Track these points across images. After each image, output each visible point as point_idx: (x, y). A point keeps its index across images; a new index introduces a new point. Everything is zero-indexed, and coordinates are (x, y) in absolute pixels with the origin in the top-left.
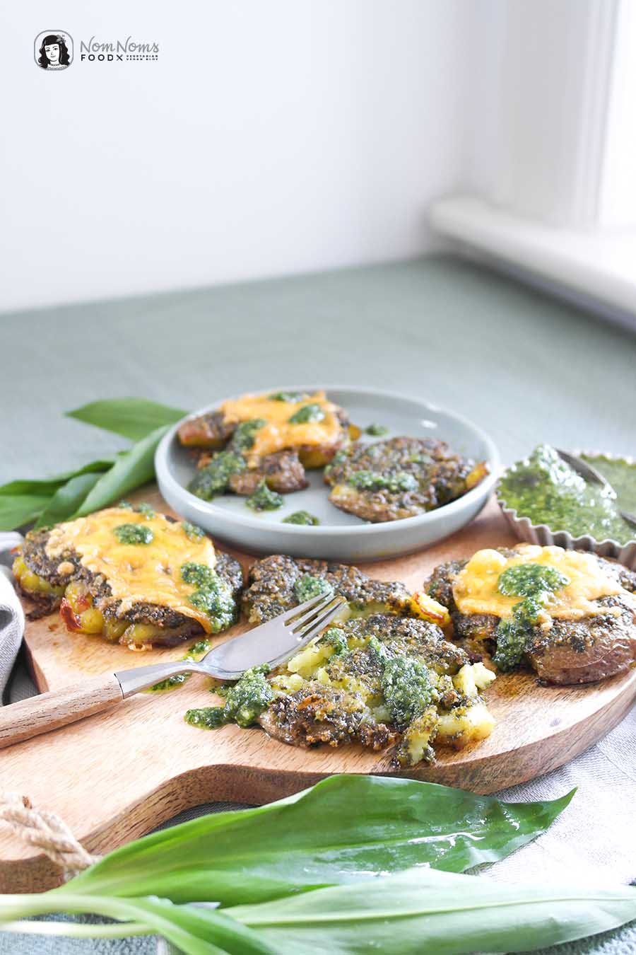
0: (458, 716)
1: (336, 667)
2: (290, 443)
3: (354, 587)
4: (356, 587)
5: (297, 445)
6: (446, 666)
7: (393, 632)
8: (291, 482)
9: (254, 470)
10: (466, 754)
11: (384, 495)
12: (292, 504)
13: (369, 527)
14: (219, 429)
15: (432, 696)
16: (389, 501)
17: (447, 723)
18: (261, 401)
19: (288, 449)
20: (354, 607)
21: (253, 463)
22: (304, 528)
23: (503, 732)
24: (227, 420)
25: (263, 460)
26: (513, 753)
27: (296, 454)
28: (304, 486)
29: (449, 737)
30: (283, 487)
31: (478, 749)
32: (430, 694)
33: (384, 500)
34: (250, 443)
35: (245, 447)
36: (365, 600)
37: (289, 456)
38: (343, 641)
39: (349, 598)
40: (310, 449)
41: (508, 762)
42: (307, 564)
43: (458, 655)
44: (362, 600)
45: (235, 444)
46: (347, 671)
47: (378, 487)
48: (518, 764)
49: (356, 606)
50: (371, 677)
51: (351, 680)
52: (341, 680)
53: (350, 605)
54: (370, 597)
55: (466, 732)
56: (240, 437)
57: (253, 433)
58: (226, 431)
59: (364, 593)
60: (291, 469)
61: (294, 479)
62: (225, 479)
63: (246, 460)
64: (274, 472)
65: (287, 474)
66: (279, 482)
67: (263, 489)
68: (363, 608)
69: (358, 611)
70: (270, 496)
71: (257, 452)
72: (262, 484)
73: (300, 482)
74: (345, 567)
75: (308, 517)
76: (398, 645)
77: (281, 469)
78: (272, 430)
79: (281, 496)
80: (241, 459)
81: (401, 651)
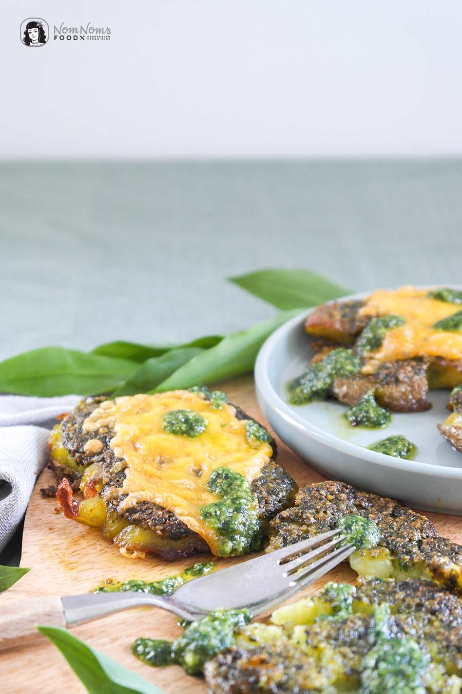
1: (317, 630)
2: (422, 353)
3: (407, 540)
4: (410, 540)
5: (431, 356)
7: (419, 606)
8: (406, 400)
9: (366, 376)
14: (353, 320)
19: (419, 359)
20: (396, 564)
21: (368, 369)
22: (394, 461)
24: (362, 312)
25: (383, 366)
27: (425, 367)
28: (423, 407)
34: (376, 344)
35: (368, 348)
36: (412, 559)
37: (414, 368)
38: (346, 600)
39: (393, 552)
40: (444, 363)
42: (369, 501)
44: (407, 557)
45: (362, 341)
46: (328, 637)
49: (400, 564)
50: (353, 652)
51: (328, 651)
52: (316, 647)
53: (393, 561)
54: (418, 556)
56: (367, 334)
57: (382, 331)
58: (358, 324)
59: (415, 550)
60: (411, 383)
61: (410, 397)
62: (328, 381)
63: (363, 362)
64: (388, 383)
65: (403, 388)
66: (391, 396)
67: (368, 401)
68: (407, 569)
69: (401, 570)
70: (374, 411)
71: (380, 356)
72: (369, 395)
73: (419, 401)
74: (414, 513)
75: (404, 446)
76: (415, 625)
77: (397, 381)
78: (408, 332)
79: (388, 414)
80: (357, 361)
81: (413, 632)
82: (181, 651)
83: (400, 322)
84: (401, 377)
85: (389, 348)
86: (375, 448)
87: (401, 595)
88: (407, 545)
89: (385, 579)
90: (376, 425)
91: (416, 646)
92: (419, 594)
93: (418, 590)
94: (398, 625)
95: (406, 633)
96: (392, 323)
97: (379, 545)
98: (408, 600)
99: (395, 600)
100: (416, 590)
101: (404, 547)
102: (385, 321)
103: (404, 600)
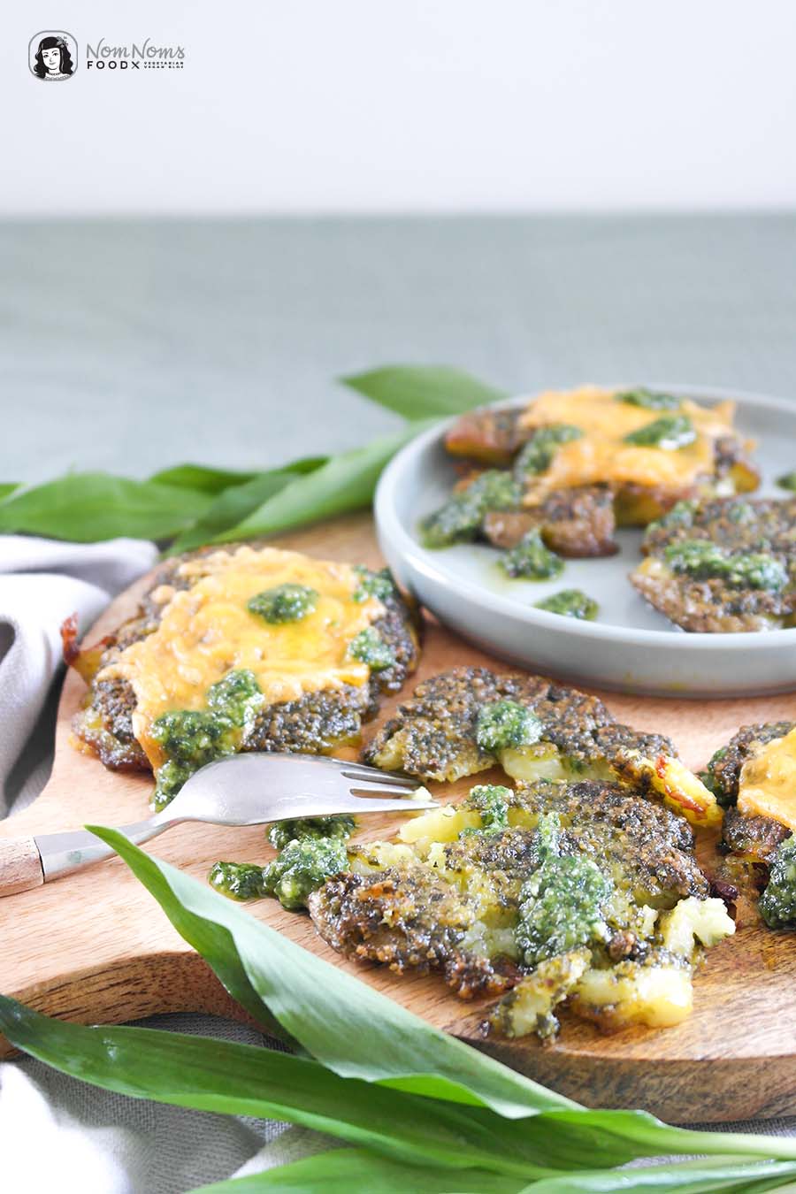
0: (619, 976)
1: (462, 848)
2: (606, 476)
3: (578, 730)
4: (583, 730)
5: (618, 481)
6: (656, 891)
7: (600, 815)
8: (585, 542)
9: (529, 510)
10: (616, 1044)
11: (713, 589)
12: (577, 577)
13: (679, 637)
14: (511, 433)
15: (592, 933)
16: (716, 600)
17: (600, 985)
18: (602, 401)
19: (602, 485)
20: (567, 763)
21: (532, 499)
22: (567, 622)
23: (704, 1026)
24: (524, 421)
25: (553, 495)
26: (705, 1065)
27: (610, 495)
28: (608, 551)
29: (592, 1007)
30: (570, 545)
31: (644, 1041)
32: (589, 930)
33: (708, 596)
34: (543, 465)
35: (533, 469)
36: (587, 756)
37: (595, 498)
38: (499, 807)
39: (561, 749)
40: (636, 491)
41: (694, 1078)
43: (684, 878)
44: (582, 754)
45: (524, 461)
46: (476, 858)
47: (707, 572)
48: (714, 1086)
49: (571, 765)
50: (510, 877)
51: (476, 875)
52: (459, 871)
53: (562, 761)
54: (596, 753)
55: (622, 1008)
56: (532, 452)
57: (551, 447)
58: (518, 438)
59: (591, 743)
60: (591, 519)
61: (590, 537)
62: (478, 516)
63: (525, 489)
64: (560, 518)
65: (580, 525)
66: (564, 537)
67: (531, 543)
68: (582, 770)
69: (573, 772)
70: (540, 557)
71: (548, 481)
72: (533, 535)
73: (602, 543)
75: (582, 602)
76: (594, 838)
77: (572, 516)
78: (587, 449)
79: (560, 560)
80: (517, 488)
81: (592, 849)
82: (276, 878)
83: (576, 433)
84: (578, 509)
85: (561, 469)
86: (543, 607)
87: (575, 801)
88: (580, 737)
89: (553, 781)
90: (542, 575)
91: (594, 866)
92: (600, 799)
93: (599, 795)
94: (570, 840)
95: (582, 851)
96: (566, 436)
97: (542, 739)
98: (585, 808)
99: (567, 809)
100: (595, 794)
101: (575, 740)
102: (556, 433)
103: (579, 808)
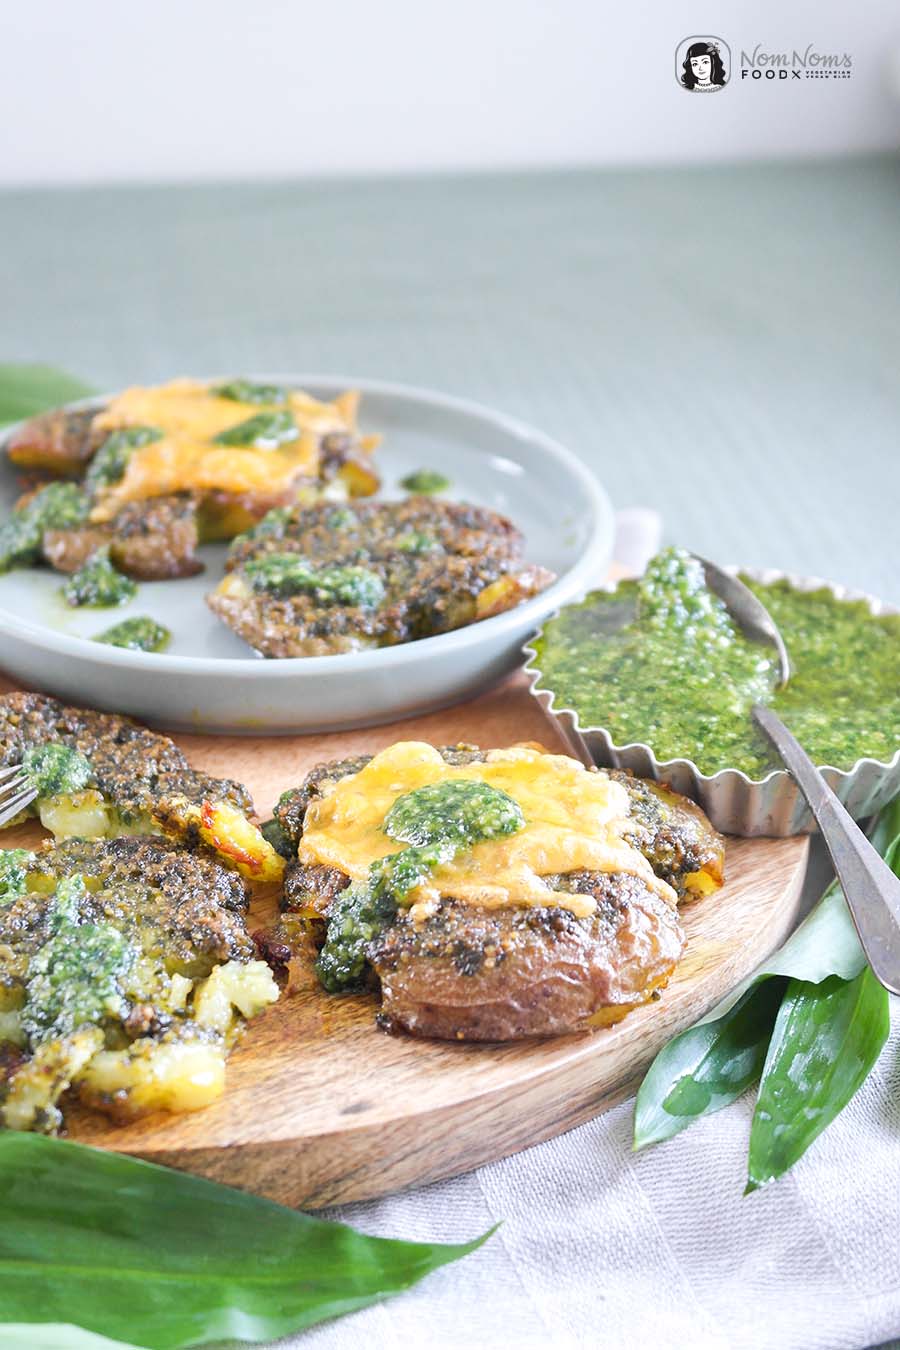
0: (133, 1057)
2: (188, 483)
3: (133, 776)
4: (139, 777)
5: (202, 488)
6: (190, 957)
7: (137, 874)
8: (161, 560)
9: (97, 526)
10: (130, 1135)
11: (296, 608)
12: (149, 603)
13: (258, 665)
14: (84, 437)
15: (104, 1010)
16: (299, 620)
17: (112, 1068)
18: (195, 396)
19: (183, 494)
20: (115, 815)
21: (99, 514)
22: (133, 655)
23: (236, 1107)
24: (99, 422)
25: (124, 508)
26: (232, 1152)
27: (192, 505)
28: (191, 571)
29: (102, 1095)
30: (143, 566)
31: (164, 1129)
32: (100, 1006)
33: (290, 614)
34: (116, 474)
35: (103, 479)
36: (135, 805)
37: (173, 509)
38: (15, 874)
39: (109, 798)
40: (222, 499)
41: (223, 1168)
42: (81, 720)
43: (223, 940)
44: (130, 803)
45: (94, 470)
47: (291, 588)
48: (248, 1175)
49: (119, 814)
50: (17, 952)
53: (109, 812)
54: (147, 802)
55: (135, 1093)
56: (103, 460)
57: (125, 452)
58: (91, 443)
59: (144, 791)
60: (168, 532)
61: (167, 554)
62: (36, 536)
63: (94, 503)
64: (131, 535)
65: (154, 541)
66: (136, 556)
67: (97, 566)
68: (130, 822)
69: (120, 824)
70: (107, 580)
71: (122, 491)
72: (100, 556)
73: (182, 561)
74: (152, 735)
75: (149, 632)
76: (122, 901)
77: (146, 531)
78: (166, 450)
79: (131, 583)
80: (83, 502)
81: (120, 913)
83: (154, 436)
84: (152, 523)
85: (137, 477)
86: (102, 639)
87: (108, 860)
88: (132, 784)
89: (87, 839)
90: (110, 601)
91: (116, 934)
92: (137, 856)
93: (136, 851)
94: (95, 905)
95: (108, 916)
96: (143, 438)
97: (87, 787)
98: (120, 867)
99: (100, 869)
100: (133, 850)
101: (126, 787)
102: (132, 435)
103: (112, 868)
